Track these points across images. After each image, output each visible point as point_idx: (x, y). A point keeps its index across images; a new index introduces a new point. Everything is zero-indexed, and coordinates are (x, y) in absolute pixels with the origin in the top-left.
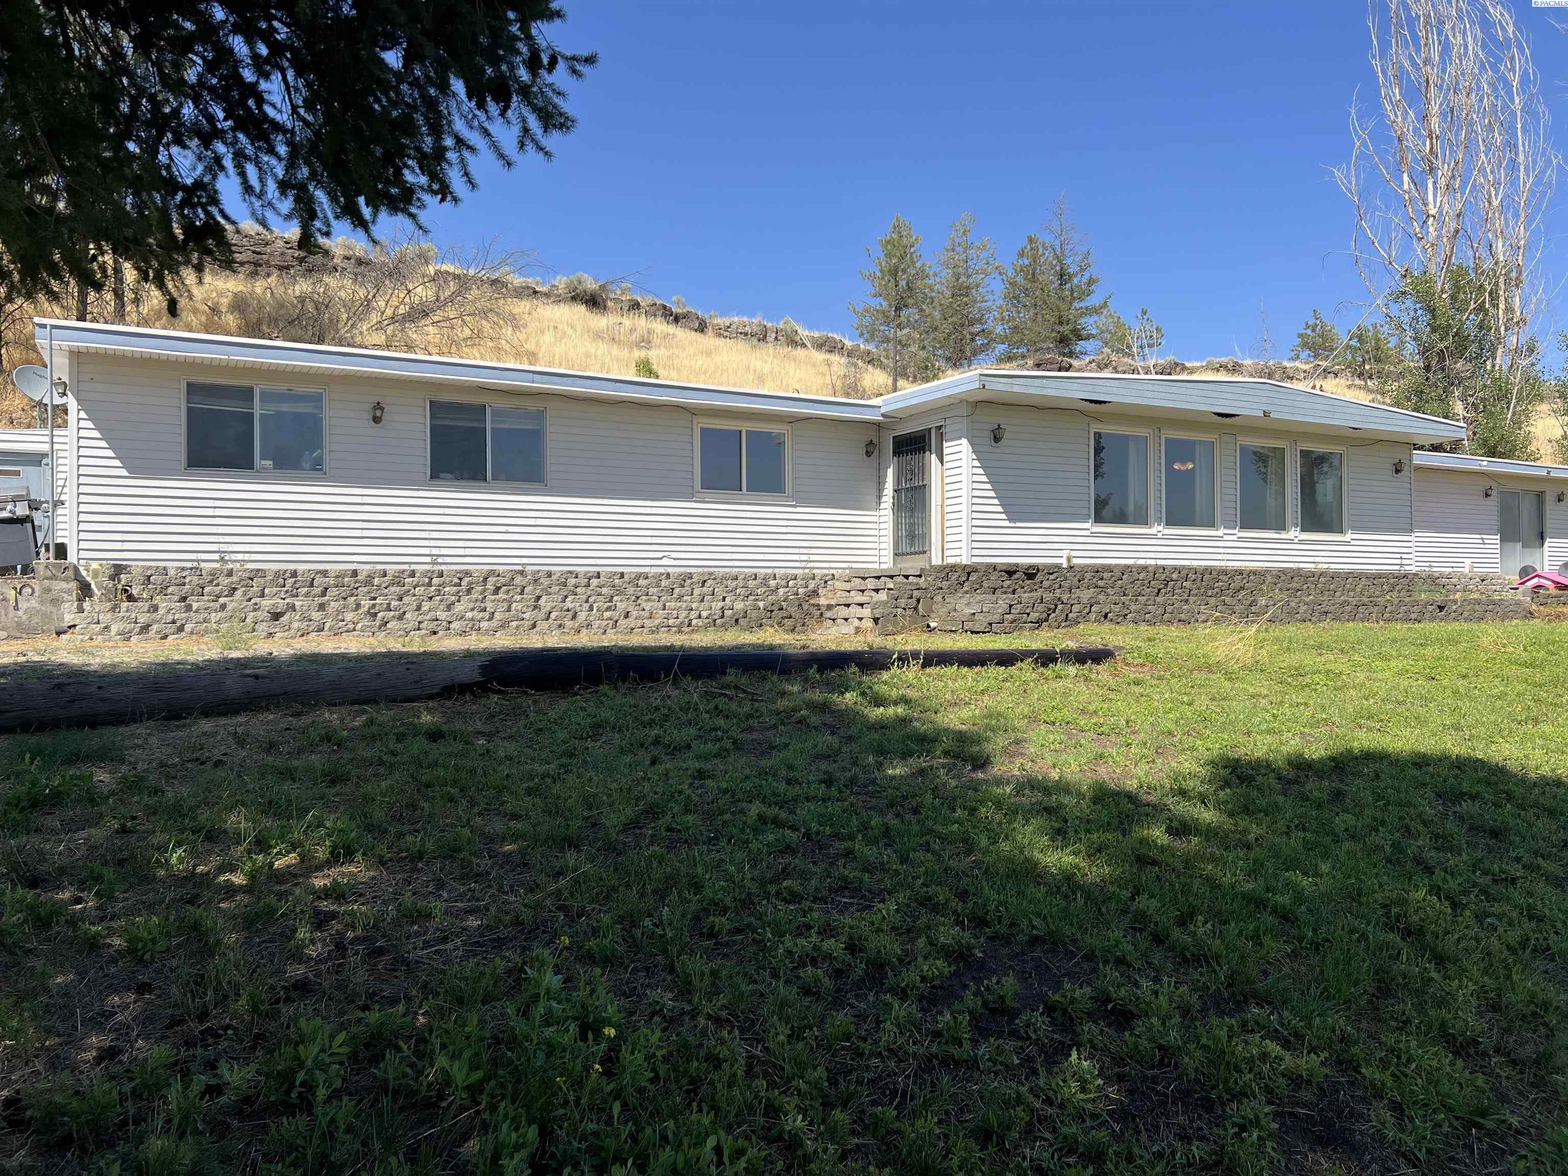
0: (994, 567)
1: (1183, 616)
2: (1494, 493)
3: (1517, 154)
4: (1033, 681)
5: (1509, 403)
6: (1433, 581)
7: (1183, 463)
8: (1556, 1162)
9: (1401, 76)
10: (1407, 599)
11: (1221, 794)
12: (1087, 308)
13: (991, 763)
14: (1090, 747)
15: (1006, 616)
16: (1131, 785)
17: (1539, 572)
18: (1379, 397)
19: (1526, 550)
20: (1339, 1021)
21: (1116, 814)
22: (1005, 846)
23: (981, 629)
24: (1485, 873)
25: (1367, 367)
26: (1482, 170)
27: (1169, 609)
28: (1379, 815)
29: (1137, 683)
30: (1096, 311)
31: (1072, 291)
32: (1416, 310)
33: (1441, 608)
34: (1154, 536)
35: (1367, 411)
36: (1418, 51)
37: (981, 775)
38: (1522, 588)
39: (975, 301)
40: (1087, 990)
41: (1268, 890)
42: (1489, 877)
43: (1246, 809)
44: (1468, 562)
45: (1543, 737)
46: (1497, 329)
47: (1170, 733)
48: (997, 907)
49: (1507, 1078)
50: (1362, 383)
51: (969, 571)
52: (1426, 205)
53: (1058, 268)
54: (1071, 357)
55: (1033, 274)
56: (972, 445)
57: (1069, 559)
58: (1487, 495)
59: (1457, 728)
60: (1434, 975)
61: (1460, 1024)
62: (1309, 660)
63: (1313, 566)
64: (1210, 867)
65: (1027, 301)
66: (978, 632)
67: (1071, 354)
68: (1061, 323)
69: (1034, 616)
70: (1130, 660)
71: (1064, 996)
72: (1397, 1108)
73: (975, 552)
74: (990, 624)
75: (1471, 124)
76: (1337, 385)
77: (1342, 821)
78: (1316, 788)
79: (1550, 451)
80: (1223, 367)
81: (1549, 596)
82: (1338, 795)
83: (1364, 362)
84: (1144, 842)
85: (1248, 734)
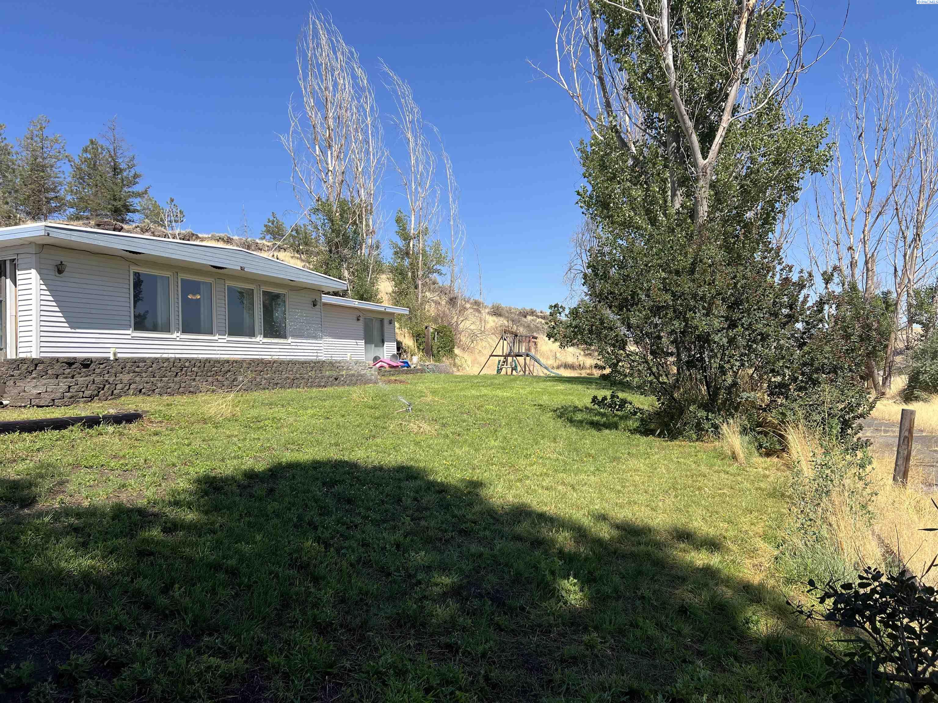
0: (57, 360)
1: (191, 389)
2: (361, 319)
3: (369, 146)
4: (80, 439)
5: (368, 273)
6: (332, 365)
7: (194, 294)
8: (366, 682)
9: (313, 93)
10: (320, 375)
11: (202, 500)
12: (133, 193)
13: (37, 501)
14: (115, 480)
15: (66, 394)
16: (142, 503)
17: (382, 359)
18: (307, 264)
19: (376, 348)
20: (258, 632)
21: (127, 524)
22: (36, 562)
23: (46, 403)
24: (343, 524)
25: (301, 247)
26: (353, 151)
27: (183, 385)
28: (292, 500)
29: (156, 434)
30: (139, 195)
31: (123, 180)
32: (324, 220)
33: (336, 379)
34: (175, 340)
35: (301, 272)
36: (322, 82)
37: (26, 511)
38: (374, 367)
39: (50, 176)
40: (89, 656)
41: (224, 558)
42: (345, 527)
43: (217, 508)
44: (349, 354)
45: (377, 445)
46: (362, 235)
47: (174, 465)
48: (24, 609)
49: (346, 640)
50: (299, 256)
51: (36, 363)
52: (327, 164)
53: (112, 164)
54: (122, 222)
55: (95, 165)
56: (40, 274)
57: (115, 354)
58: (358, 320)
59: (337, 444)
60: (312, 590)
61: (323, 615)
62: (265, 412)
63: (270, 357)
64: (188, 550)
65: (91, 182)
66: (42, 407)
67: (123, 221)
68: (115, 200)
69: (88, 393)
70: (153, 419)
71: (70, 665)
72: (286, 676)
73: (43, 349)
74: (53, 400)
75: (348, 126)
76: (285, 256)
77: (272, 506)
78: (259, 490)
79: (387, 298)
80: (220, 239)
81: (386, 371)
82: (271, 491)
83: (299, 244)
84: (145, 541)
85: (223, 460)
